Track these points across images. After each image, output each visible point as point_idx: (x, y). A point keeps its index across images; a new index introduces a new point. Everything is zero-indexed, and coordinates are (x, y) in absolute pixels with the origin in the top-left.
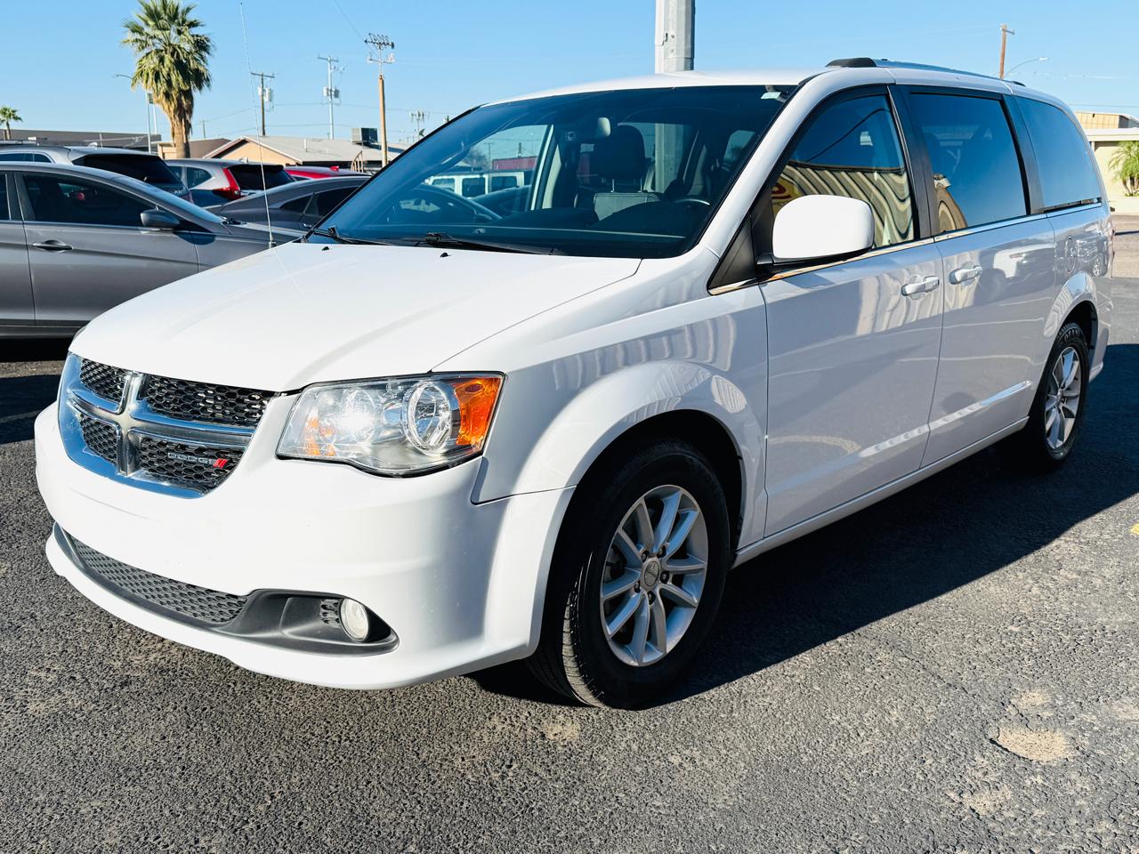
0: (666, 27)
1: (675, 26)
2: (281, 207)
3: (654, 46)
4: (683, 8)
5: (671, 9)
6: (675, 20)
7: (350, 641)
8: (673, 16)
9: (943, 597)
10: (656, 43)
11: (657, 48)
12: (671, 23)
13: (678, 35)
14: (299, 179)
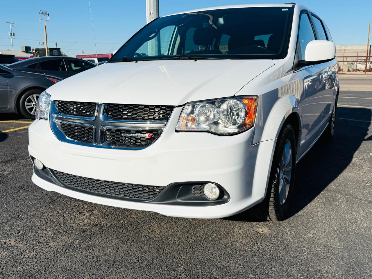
0: (150, 10)
1: (153, 9)
2: (27, 67)
3: (146, 16)
4: (155, 4)
5: (151, 4)
6: (153, 7)
7: (208, 200)
8: (152, 6)
9: (338, 177)
10: (147, 15)
11: (147, 17)
12: (151, 9)
13: (154, 13)
14: (21, 60)
